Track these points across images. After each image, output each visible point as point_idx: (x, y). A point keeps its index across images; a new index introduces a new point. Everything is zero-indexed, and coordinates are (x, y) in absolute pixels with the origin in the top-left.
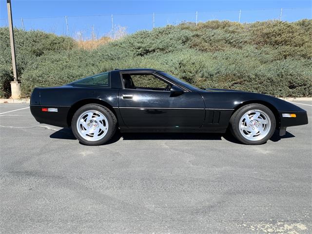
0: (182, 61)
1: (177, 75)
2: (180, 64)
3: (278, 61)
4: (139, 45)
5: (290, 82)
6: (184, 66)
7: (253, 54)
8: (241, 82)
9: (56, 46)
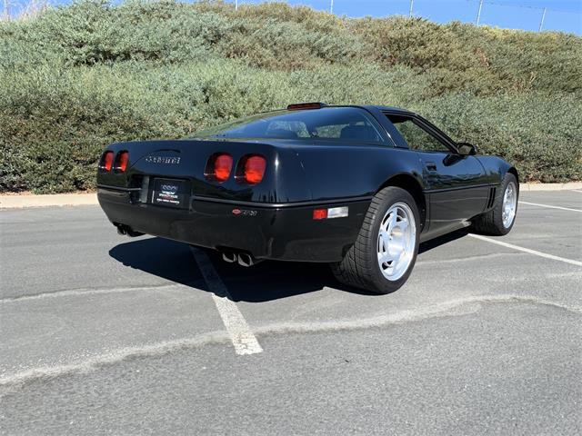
0: (212, 82)
2: (205, 91)
4: (81, 35)
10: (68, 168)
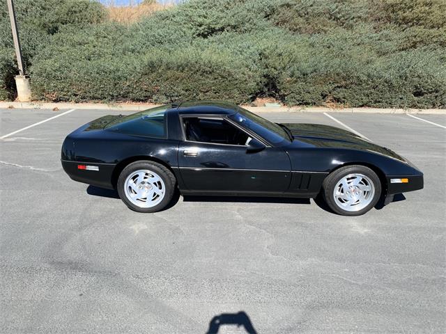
0: (264, 50)
1: (256, 71)
2: (260, 55)
3: (403, 53)
4: (200, 20)
5: (416, 87)
6: (266, 58)
7: (367, 40)
8: (347, 85)
9: (76, 17)
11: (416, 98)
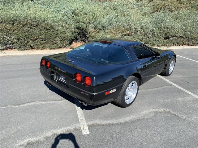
0: (75, 10)
2: (73, 13)
5: (166, 34)
6: (77, 15)
7: (135, 6)
8: (129, 33)
10: (28, 42)
11: (165, 41)
